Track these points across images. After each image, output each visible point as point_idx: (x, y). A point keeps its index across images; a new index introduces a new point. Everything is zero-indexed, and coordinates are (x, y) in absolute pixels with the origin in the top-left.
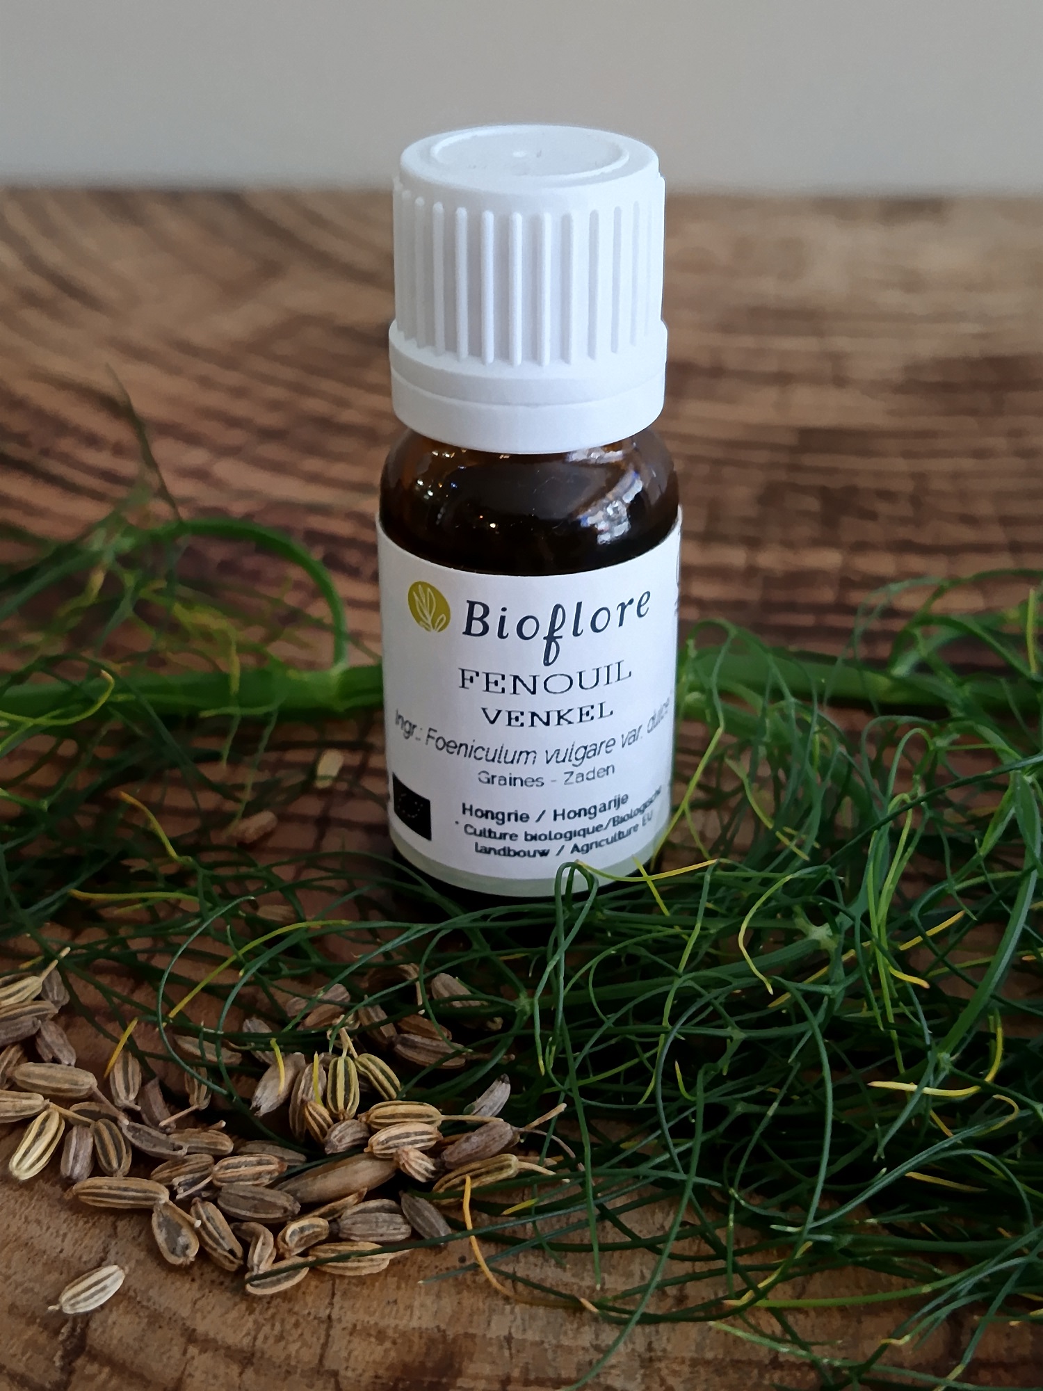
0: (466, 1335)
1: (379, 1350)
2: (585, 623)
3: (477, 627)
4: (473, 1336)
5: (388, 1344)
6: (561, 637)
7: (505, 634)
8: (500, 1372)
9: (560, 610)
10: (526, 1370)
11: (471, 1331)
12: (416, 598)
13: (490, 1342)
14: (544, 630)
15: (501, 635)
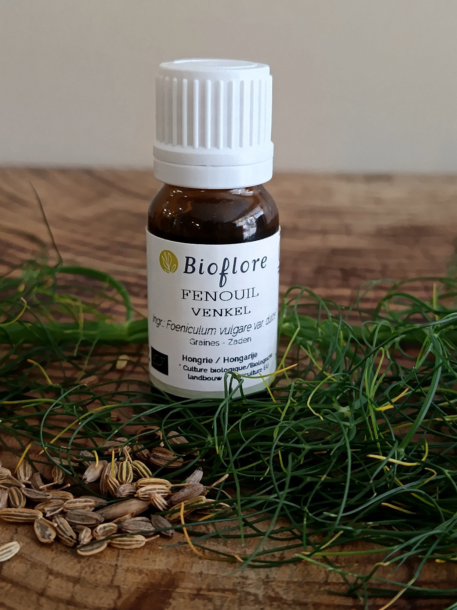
0: (181, 572)
1: (140, 577)
2: (238, 268)
3: (190, 269)
4: (184, 572)
5: (143, 575)
6: (227, 274)
7: (202, 272)
8: (197, 586)
9: (227, 260)
10: (209, 585)
11: (183, 570)
12: (163, 258)
13: (192, 575)
14: (220, 270)
15: (201, 273)
